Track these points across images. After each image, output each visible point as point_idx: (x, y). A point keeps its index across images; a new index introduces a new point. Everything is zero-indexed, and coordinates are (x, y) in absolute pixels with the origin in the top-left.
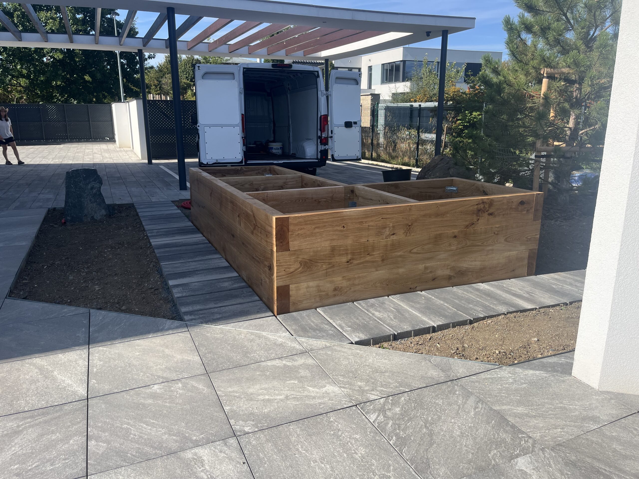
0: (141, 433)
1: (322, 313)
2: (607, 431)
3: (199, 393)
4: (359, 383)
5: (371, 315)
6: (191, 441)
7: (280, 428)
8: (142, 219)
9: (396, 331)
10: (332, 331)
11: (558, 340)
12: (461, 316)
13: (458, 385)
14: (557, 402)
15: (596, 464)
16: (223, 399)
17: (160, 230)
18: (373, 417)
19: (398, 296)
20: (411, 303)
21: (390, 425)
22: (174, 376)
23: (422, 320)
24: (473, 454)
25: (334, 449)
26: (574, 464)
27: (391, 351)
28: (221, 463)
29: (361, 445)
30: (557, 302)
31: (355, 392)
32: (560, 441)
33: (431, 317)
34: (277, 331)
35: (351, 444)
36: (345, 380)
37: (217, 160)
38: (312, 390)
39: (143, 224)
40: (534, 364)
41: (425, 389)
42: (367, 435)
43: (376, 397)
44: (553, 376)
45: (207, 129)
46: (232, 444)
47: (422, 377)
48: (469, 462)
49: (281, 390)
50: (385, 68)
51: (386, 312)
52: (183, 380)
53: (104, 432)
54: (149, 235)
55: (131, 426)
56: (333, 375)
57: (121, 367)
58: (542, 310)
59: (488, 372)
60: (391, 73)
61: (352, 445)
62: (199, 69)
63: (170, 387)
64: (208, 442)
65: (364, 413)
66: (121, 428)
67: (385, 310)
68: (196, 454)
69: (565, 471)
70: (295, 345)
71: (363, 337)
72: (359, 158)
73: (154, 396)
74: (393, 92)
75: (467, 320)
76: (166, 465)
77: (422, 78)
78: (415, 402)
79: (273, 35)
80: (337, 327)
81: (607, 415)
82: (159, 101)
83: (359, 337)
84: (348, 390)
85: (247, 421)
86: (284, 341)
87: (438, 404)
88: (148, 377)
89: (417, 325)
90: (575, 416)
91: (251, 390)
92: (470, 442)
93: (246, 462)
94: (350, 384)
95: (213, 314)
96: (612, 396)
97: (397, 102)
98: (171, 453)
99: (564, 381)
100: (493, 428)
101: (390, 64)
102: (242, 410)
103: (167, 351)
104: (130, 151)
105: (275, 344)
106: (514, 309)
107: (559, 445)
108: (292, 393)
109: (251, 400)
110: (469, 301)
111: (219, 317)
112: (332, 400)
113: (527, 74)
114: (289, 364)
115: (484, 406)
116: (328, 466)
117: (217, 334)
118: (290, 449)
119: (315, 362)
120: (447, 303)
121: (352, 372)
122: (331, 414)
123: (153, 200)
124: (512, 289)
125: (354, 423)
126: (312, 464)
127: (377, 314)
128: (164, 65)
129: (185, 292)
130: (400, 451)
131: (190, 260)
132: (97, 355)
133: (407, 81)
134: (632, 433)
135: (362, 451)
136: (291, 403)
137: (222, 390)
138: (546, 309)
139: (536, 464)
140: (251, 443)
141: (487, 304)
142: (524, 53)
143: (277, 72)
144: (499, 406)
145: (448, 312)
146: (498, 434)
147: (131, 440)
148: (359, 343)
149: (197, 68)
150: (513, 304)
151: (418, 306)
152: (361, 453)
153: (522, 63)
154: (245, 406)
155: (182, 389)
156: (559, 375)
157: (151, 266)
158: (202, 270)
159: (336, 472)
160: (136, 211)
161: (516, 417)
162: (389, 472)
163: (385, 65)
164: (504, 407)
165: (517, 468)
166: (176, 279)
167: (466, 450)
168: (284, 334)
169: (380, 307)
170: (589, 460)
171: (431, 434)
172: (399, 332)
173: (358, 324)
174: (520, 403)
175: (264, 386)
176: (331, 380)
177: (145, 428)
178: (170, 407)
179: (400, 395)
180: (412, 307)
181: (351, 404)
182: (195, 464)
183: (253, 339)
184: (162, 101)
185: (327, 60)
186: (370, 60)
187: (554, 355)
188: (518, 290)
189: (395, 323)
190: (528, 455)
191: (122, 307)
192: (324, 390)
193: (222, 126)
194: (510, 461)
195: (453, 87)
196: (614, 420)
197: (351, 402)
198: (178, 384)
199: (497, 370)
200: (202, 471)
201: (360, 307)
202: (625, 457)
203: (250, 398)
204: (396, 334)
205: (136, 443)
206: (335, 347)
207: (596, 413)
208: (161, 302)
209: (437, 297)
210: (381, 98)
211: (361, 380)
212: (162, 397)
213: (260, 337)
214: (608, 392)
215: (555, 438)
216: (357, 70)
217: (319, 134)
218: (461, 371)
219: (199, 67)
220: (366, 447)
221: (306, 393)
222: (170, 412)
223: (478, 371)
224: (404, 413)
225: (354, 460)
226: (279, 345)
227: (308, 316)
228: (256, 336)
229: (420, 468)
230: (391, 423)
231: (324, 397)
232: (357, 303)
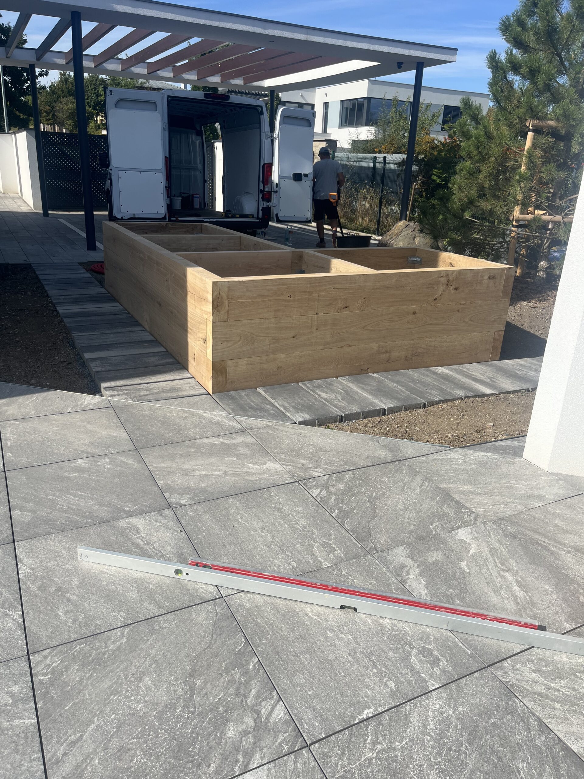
0: (69, 504)
1: (263, 393)
2: (551, 509)
3: (129, 468)
4: (302, 461)
5: (317, 396)
6: (124, 511)
7: (219, 501)
8: (44, 283)
9: (343, 412)
10: (274, 411)
11: (514, 426)
12: (415, 399)
13: (405, 465)
14: (505, 481)
15: (536, 537)
16: (156, 474)
17: (68, 297)
18: (315, 492)
19: (347, 377)
20: (361, 385)
21: (332, 500)
22: (99, 451)
23: (371, 403)
24: (414, 525)
25: (275, 520)
26: (514, 536)
27: (337, 431)
28: (157, 531)
29: (302, 517)
30: (518, 388)
31: (298, 469)
32: (503, 515)
33: (383, 399)
34: (213, 409)
35: (293, 515)
36: (288, 458)
37: (134, 214)
38: (252, 467)
39: (46, 288)
40: (486, 446)
41: (371, 468)
42: (309, 508)
43: (320, 474)
44: (504, 458)
45: (121, 173)
46: (168, 514)
47: (368, 457)
48: (411, 532)
49: (219, 466)
50: (345, 106)
51: (333, 393)
52: (110, 456)
53: (27, 502)
54: (54, 301)
55: (57, 497)
56: (274, 453)
57: (39, 442)
58: (502, 396)
59: (438, 454)
60: (352, 115)
61: (293, 517)
62: (111, 94)
63: (96, 462)
64: (142, 512)
65: (306, 488)
66: (47, 499)
67: (333, 391)
68: (130, 523)
69: (504, 542)
70: (234, 424)
71: (307, 417)
72: (309, 219)
73: (79, 470)
74: (353, 138)
75: (421, 403)
76: (100, 533)
77: (389, 122)
78: (360, 479)
79: (205, 54)
80: (279, 407)
81: (553, 494)
82: (51, 133)
83: (303, 417)
84: (290, 467)
85: (183, 494)
86: (220, 420)
87: (383, 482)
88: (70, 452)
89: (367, 407)
90: (520, 494)
91: (186, 466)
92: (413, 515)
93: (183, 530)
94: (293, 462)
95: (139, 390)
96: (561, 477)
97: (358, 152)
98: (103, 522)
99: (514, 463)
100: (437, 503)
101: (352, 102)
102: (177, 485)
103: (89, 427)
104: (17, 198)
105: (211, 422)
106: (472, 394)
107: (501, 519)
108: (231, 469)
109: (187, 475)
110: (424, 384)
111: (146, 393)
112: (273, 476)
113: (510, 125)
114: (226, 441)
115: (430, 484)
116: (268, 535)
117: (145, 411)
118: (229, 520)
119: (255, 441)
120: (400, 385)
121: (295, 451)
122: (272, 489)
123: (55, 261)
124: (473, 373)
125: (296, 498)
126: (252, 533)
127: (324, 395)
128: (58, 85)
129: (105, 366)
130: (342, 522)
131: (107, 332)
132: (9, 429)
133: (372, 125)
134: (576, 511)
135: (304, 522)
136: (230, 479)
137: (154, 465)
138: (506, 395)
139: (476, 535)
140: (188, 514)
141: (444, 387)
142: (509, 98)
143: (209, 104)
144: (446, 484)
145: (401, 395)
146: (442, 509)
147: (58, 510)
148: (304, 423)
149: (108, 93)
150: (472, 388)
151: (369, 388)
152: (302, 524)
153: (506, 111)
154: (180, 481)
155: (110, 464)
156: (510, 457)
157: (61, 337)
158: (122, 343)
159: (277, 539)
160: (35, 273)
161: (461, 494)
162: (331, 540)
163: (345, 102)
164: (451, 486)
165: (457, 537)
166: (93, 352)
167: (408, 522)
168: (221, 413)
169: (327, 388)
170: (529, 533)
171: (374, 509)
172: (347, 413)
173: (302, 404)
174: (466, 482)
175: (200, 462)
176: (272, 458)
177: (73, 500)
178: (98, 481)
179: (345, 473)
180: (363, 389)
181: (293, 480)
182: (130, 532)
183: (186, 417)
184: (54, 133)
185: (273, 91)
186: (326, 94)
187: (508, 439)
188: (479, 375)
189: (342, 404)
190: (469, 527)
191: (31, 380)
192: (265, 467)
193: (140, 171)
194: (450, 532)
195: (427, 137)
196: (559, 499)
197: (293, 478)
198: (104, 459)
199: (448, 452)
200: (138, 538)
201: (305, 388)
202: (566, 532)
203: (186, 473)
204: (343, 415)
205: (65, 512)
206: (277, 427)
207: (542, 492)
208: (77, 376)
209: (390, 380)
210: (338, 146)
211: (304, 458)
212: (88, 471)
213: (193, 415)
214: (557, 474)
215: (498, 513)
216: (310, 107)
217: (261, 188)
218: (409, 452)
219: (111, 91)
220: (307, 518)
221: (245, 470)
222: (99, 486)
223: (427, 452)
224: (348, 490)
225: (295, 530)
226: (216, 424)
227: (247, 395)
228: (189, 414)
229: (361, 537)
230: (334, 497)
231: (264, 473)
232: (302, 384)
